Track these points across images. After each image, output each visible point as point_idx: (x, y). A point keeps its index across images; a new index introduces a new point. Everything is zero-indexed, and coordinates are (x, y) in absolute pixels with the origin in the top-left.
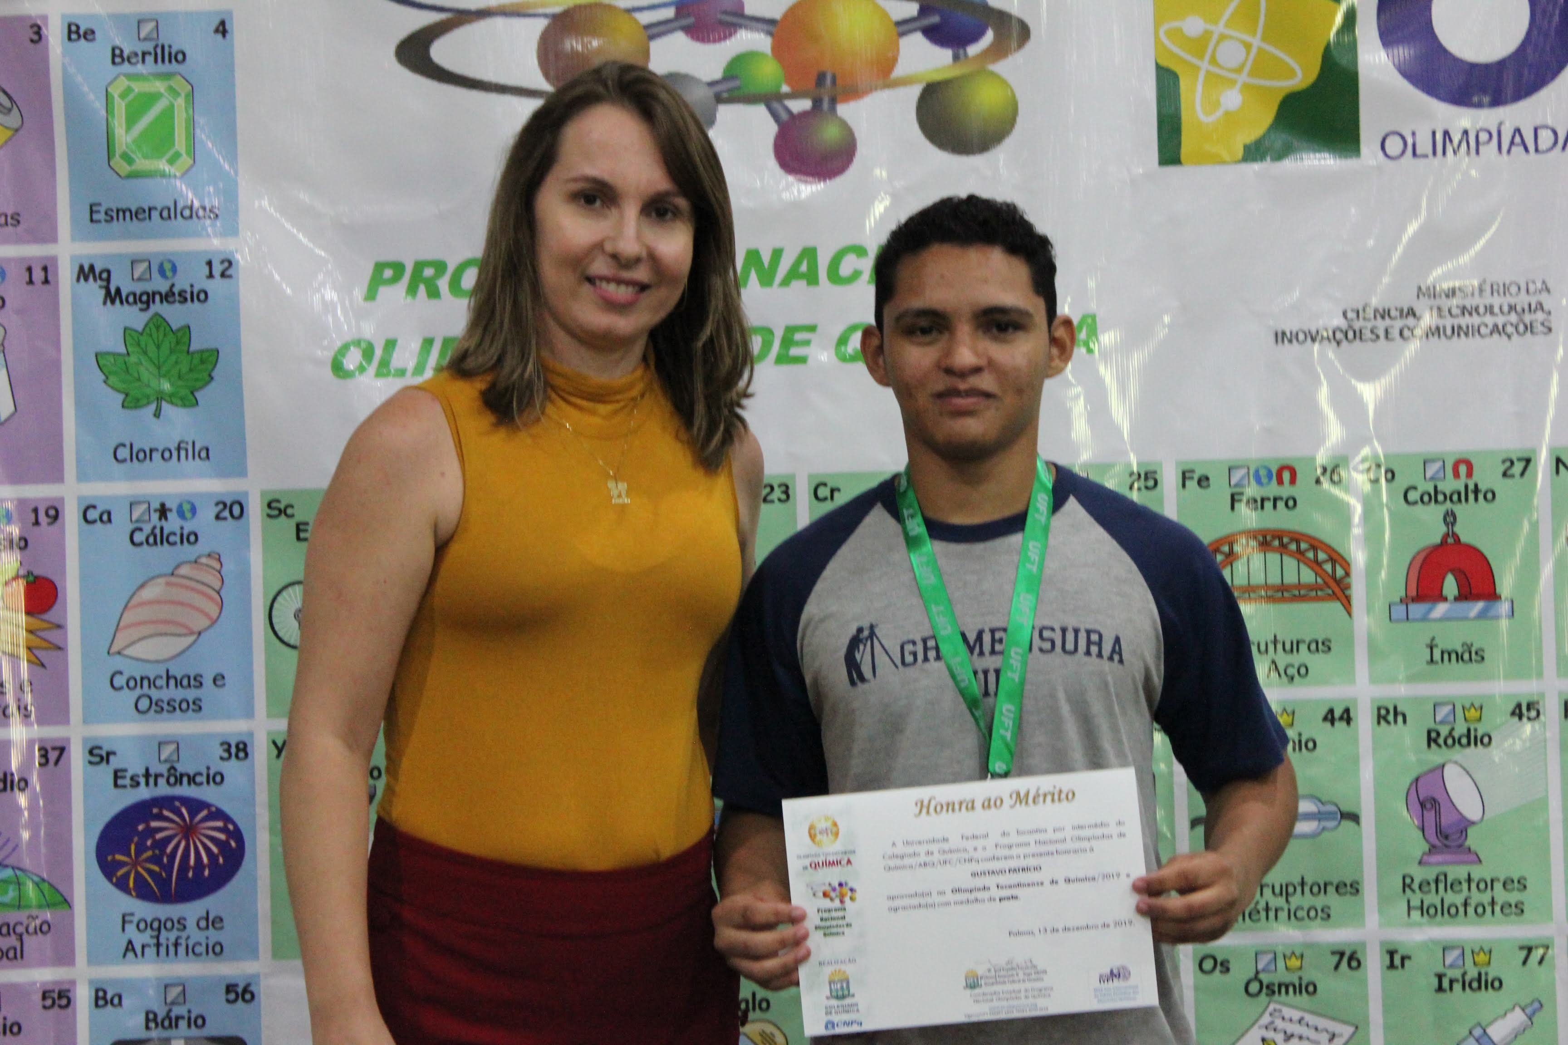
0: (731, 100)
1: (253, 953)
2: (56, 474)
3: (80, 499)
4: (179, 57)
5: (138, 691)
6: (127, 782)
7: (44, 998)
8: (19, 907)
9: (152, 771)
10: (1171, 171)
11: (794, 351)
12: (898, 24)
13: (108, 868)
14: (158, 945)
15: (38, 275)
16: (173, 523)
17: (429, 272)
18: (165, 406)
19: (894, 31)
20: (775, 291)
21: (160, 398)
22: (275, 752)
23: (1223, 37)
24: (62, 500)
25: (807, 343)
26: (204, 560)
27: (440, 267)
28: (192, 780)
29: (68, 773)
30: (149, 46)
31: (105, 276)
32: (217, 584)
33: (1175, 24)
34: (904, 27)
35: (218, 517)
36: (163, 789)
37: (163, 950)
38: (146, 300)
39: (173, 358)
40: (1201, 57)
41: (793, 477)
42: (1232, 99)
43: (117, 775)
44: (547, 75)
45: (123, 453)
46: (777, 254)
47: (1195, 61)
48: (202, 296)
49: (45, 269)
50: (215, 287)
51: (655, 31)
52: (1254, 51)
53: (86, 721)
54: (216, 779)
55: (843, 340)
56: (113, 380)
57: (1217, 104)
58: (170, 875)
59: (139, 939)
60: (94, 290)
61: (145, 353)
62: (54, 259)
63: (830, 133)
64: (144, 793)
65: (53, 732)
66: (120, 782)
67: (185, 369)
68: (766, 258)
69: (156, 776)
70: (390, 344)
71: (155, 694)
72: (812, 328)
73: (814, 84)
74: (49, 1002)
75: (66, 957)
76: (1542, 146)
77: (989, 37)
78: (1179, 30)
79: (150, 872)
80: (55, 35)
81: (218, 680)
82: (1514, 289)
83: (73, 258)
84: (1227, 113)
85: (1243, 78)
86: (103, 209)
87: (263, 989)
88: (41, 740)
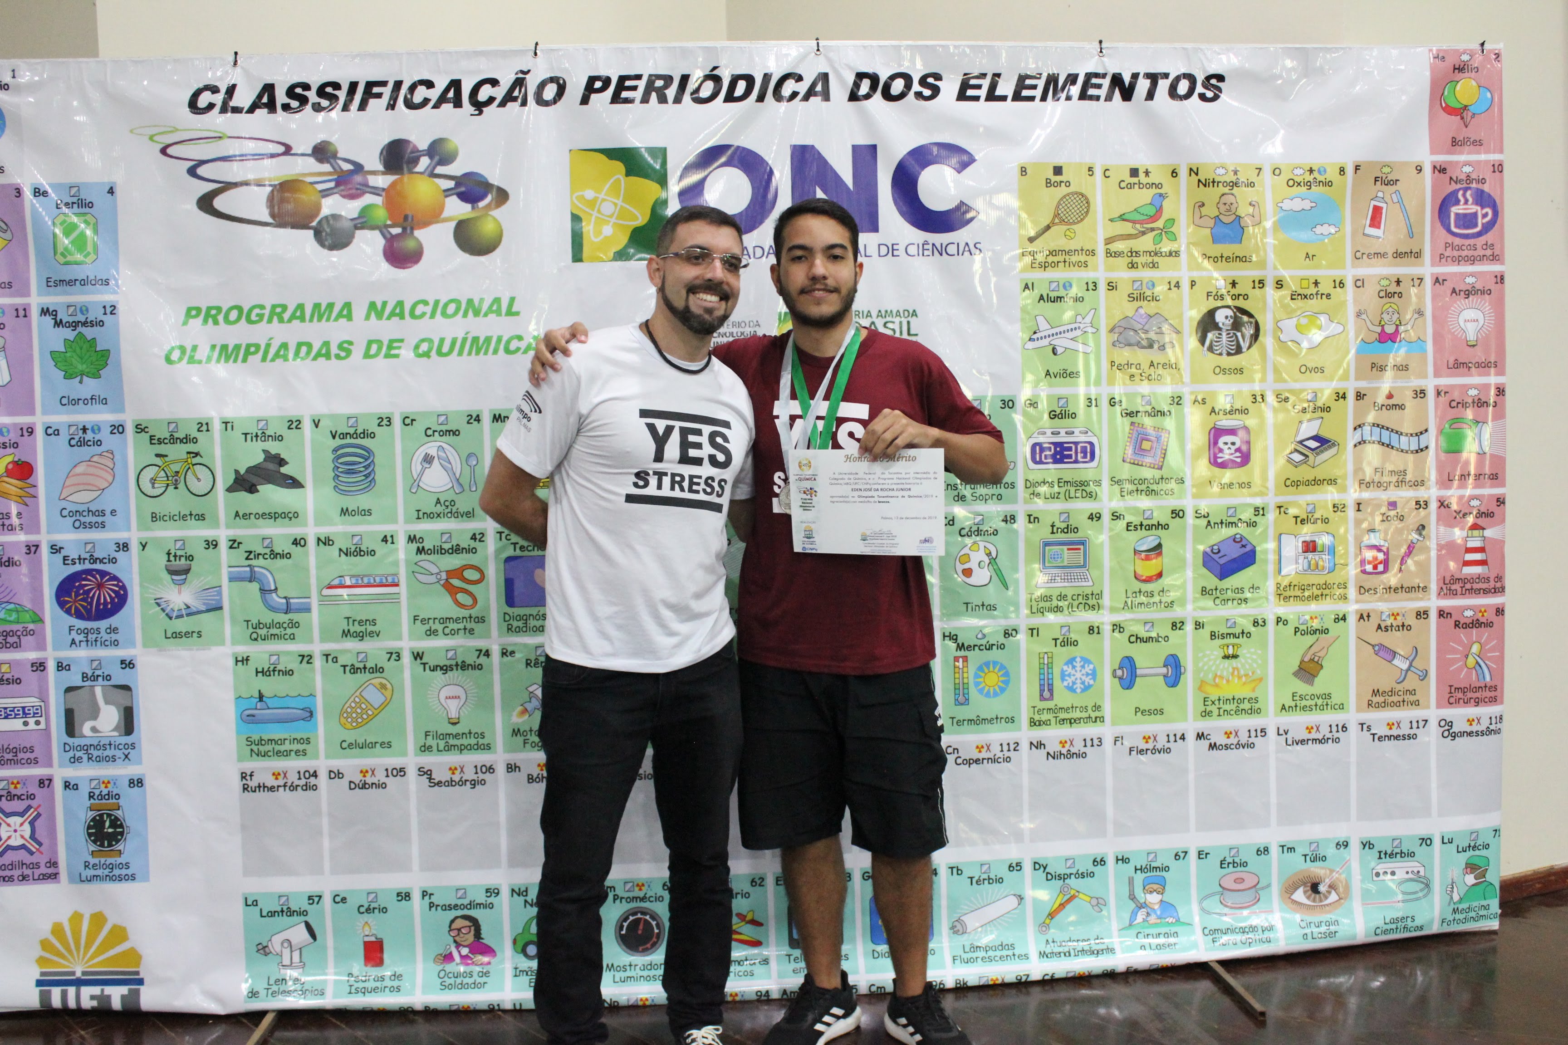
0: (362, 228)
1: (133, 644)
2: (32, 412)
3: (44, 423)
4: (90, 205)
5: (74, 518)
6: (70, 562)
7: (32, 666)
8: (18, 622)
9: (82, 557)
10: (578, 265)
11: (393, 352)
12: (445, 191)
13: (61, 604)
14: (87, 641)
15: (22, 313)
16: (89, 436)
17: (213, 312)
18: (85, 378)
19: (443, 194)
20: (384, 322)
21: (82, 375)
22: (141, 548)
23: (604, 200)
24: (34, 424)
25: (399, 348)
26: (105, 454)
27: (219, 309)
28: (101, 561)
29: (40, 557)
30: (75, 200)
31: (54, 313)
32: (111, 466)
33: (581, 193)
34: (447, 192)
35: (112, 433)
36: (87, 566)
37: (89, 643)
38: (74, 325)
39: (88, 354)
40: (593, 210)
41: (393, 413)
42: (608, 230)
43: (65, 558)
44: (273, 215)
45: (65, 401)
46: (385, 304)
47: (591, 212)
48: (101, 323)
49: (25, 310)
50: (108, 319)
51: (326, 193)
52: (618, 207)
53: (48, 533)
54: (113, 561)
55: (417, 347)
56: (59, 364)
57: (600, 233)
58: (92, 607)
59: (78, 638)
60: (49, 320)
61: (75, 351)
62: (29, 305)
63: (410, 244)
64: (78, 567)
65: (32, 538)
66: (66, 562)
67: (94, 359)
68: (379, 306)
69: (85, 559)
70: (195, 348)
71: (83, 519)
72: (402, 341)
73: (402, 220)
74: (35, 668)
75: (42, 647)
76: (757, 256)
77: (489, 198)
78: (583, 196)
79: (81, 605)
80: (28, 193)
81: (113, 512)
82: (743, 325)
83: (38, 304)
84: (605, 237)
85: (613, 220)
86: (52, 280)
87: (138, 663)
88: (26, 542)
